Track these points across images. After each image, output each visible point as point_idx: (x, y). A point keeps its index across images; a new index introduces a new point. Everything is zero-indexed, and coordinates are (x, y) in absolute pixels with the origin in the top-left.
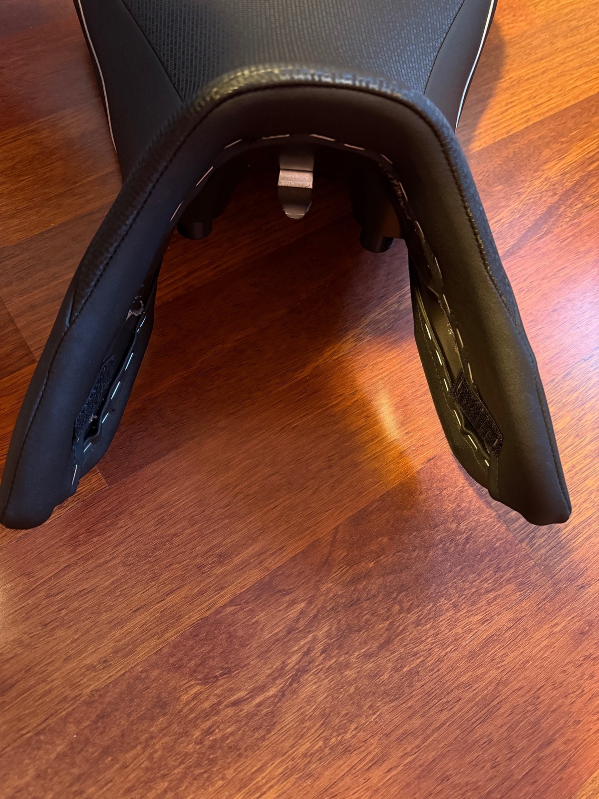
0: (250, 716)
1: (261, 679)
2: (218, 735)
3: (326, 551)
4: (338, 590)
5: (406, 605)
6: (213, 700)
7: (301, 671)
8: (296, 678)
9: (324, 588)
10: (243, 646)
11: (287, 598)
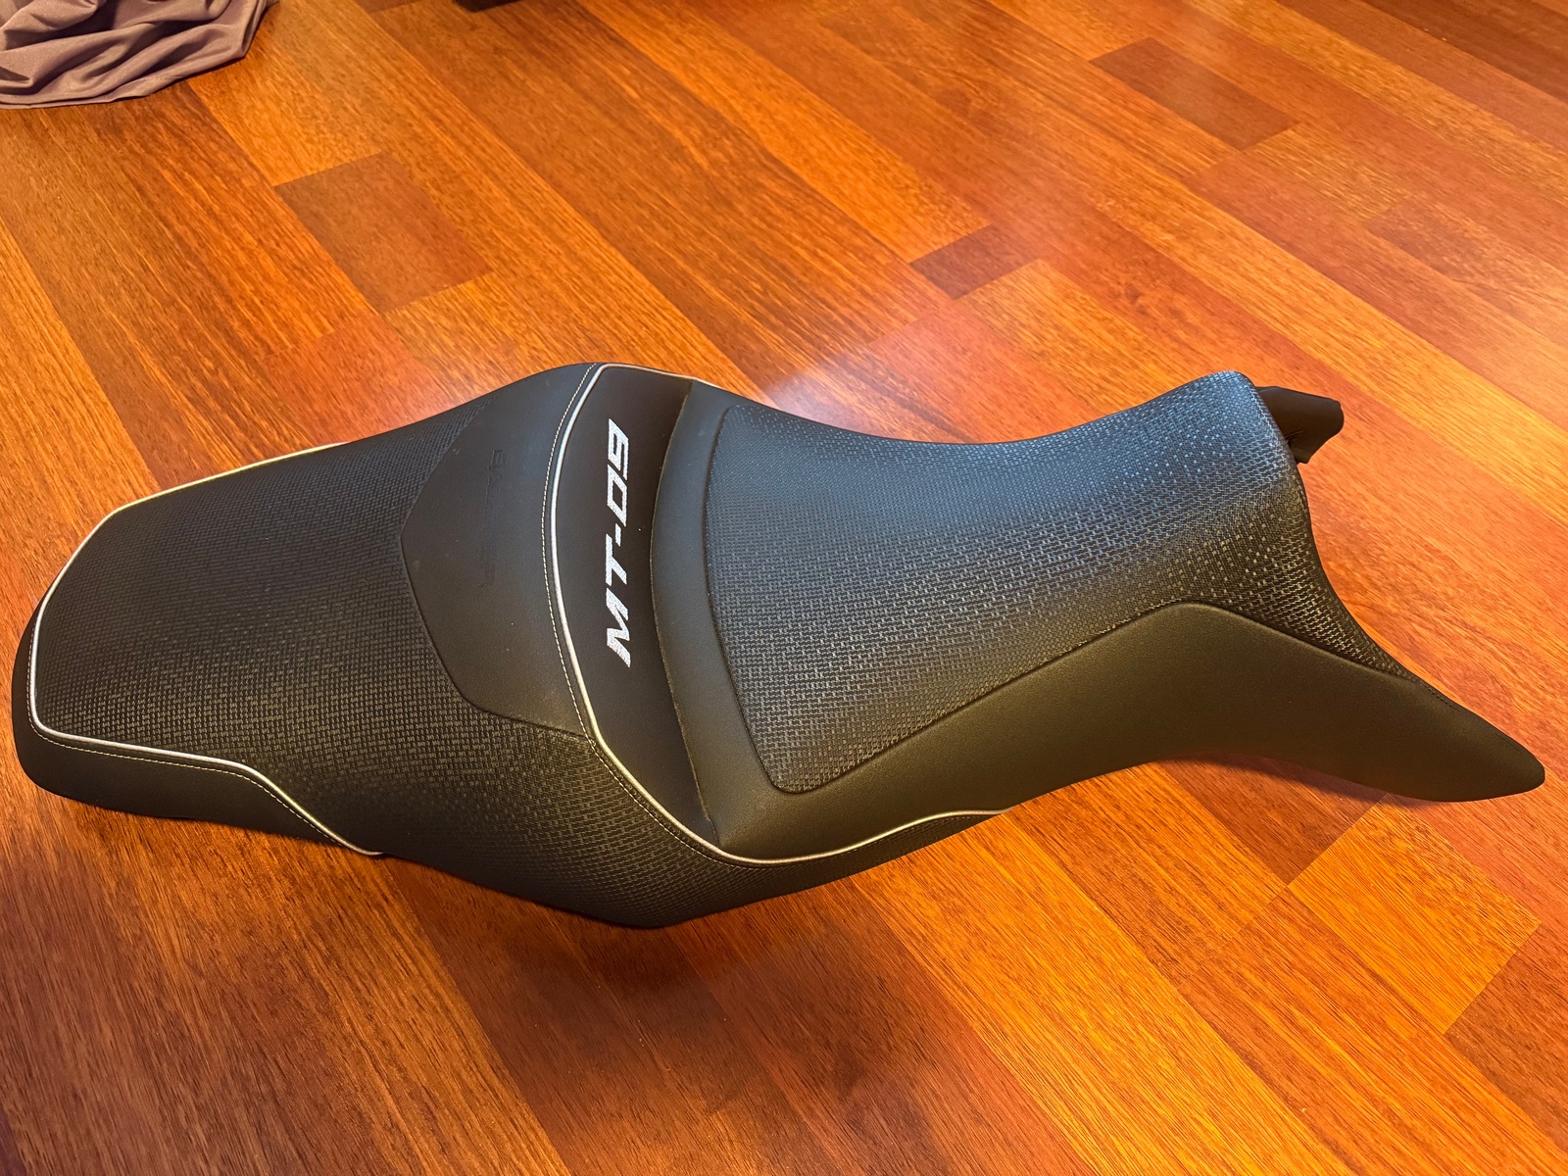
0: (1517, 660)
1: (1488, 655)
2: (1542, 683)
3: (1362, 609)
4: (1390, 599)
5: (1378, 551)
6: (1519, 688)
7: (1465, 625)
8: (1473, 629)
9: (1394, 610)
10: (1469, 669)
11: (1416, 637)
